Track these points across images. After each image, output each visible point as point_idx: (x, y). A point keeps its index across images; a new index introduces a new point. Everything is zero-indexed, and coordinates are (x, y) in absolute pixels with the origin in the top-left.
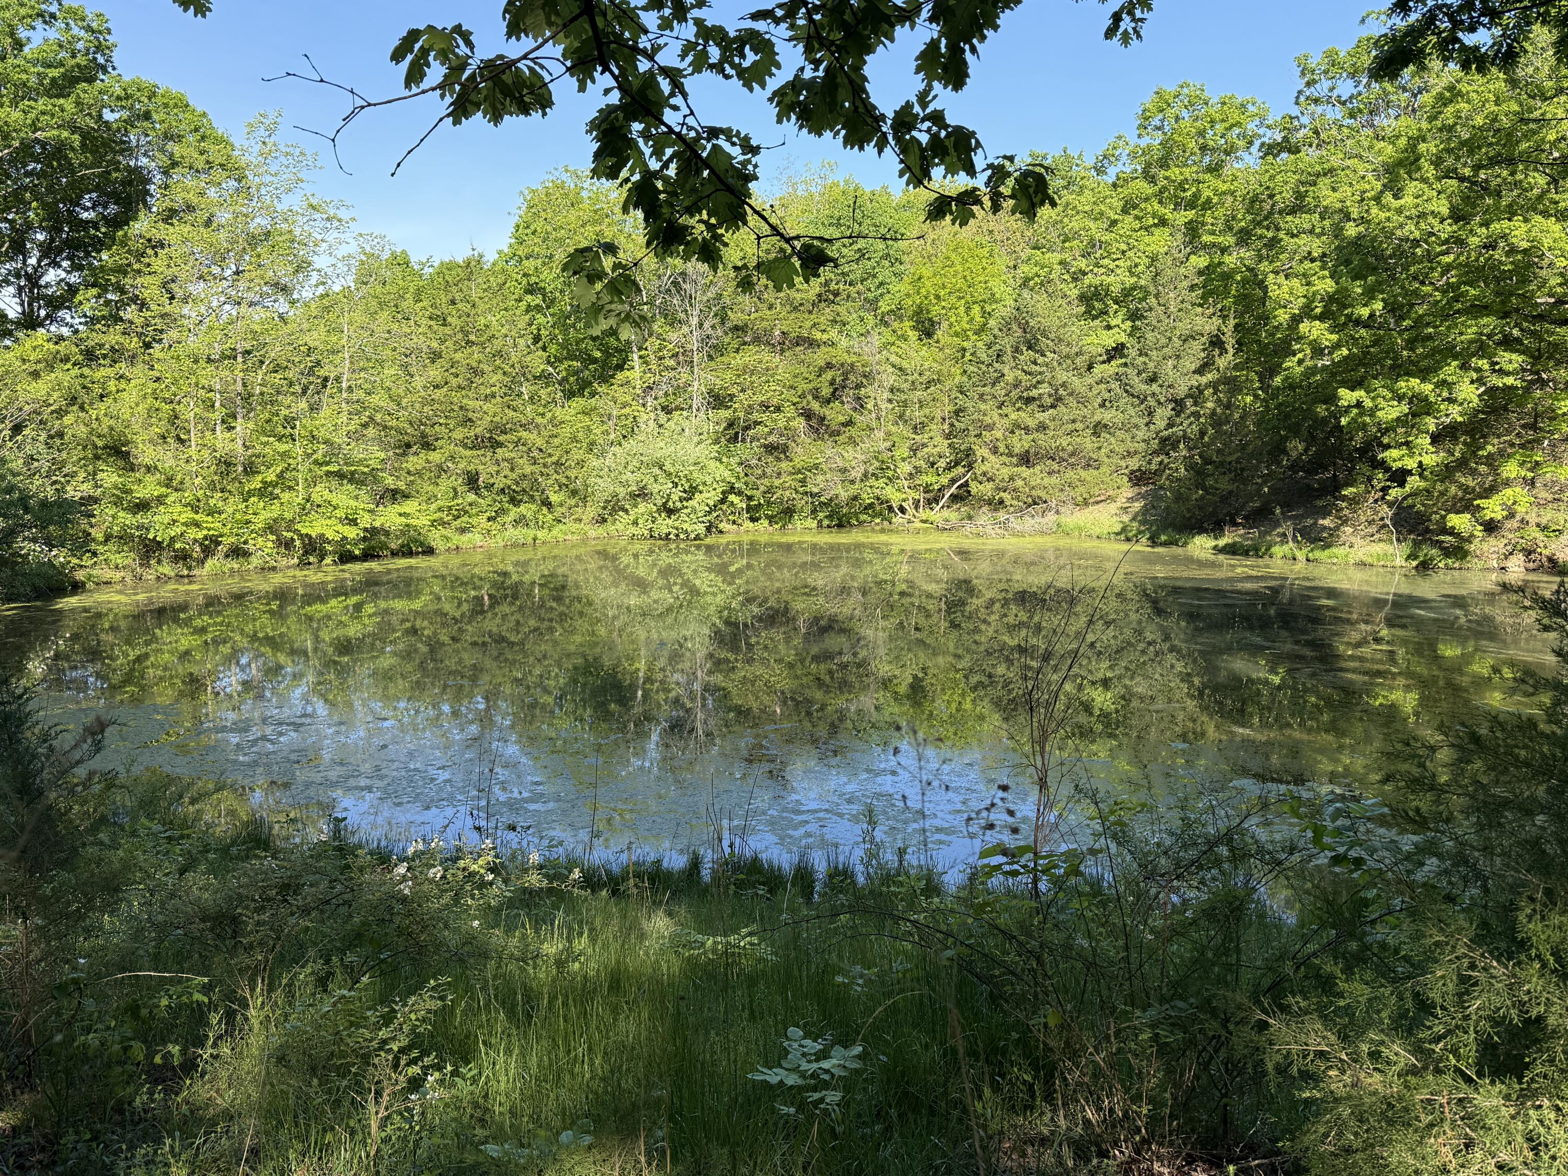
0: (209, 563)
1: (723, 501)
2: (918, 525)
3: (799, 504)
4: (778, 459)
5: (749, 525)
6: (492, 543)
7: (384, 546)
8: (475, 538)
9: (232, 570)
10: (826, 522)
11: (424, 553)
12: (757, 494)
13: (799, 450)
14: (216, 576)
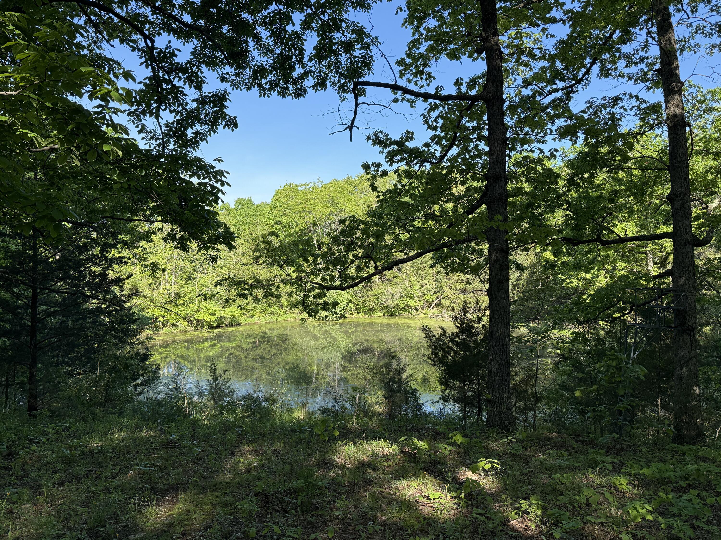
0: (165, 329)
1: (347, 306)
2: (422, 315)
3: (376, 307)
4: (368, 290)
5: (356, 314)
6: (261, 321)
7: (223, 323)
8: (255, 319)
9: (172, 332)
10: (386, 314)
11: (237, 325)
12: (360, 303)
13: (376, 287)
14: (167, 334)
